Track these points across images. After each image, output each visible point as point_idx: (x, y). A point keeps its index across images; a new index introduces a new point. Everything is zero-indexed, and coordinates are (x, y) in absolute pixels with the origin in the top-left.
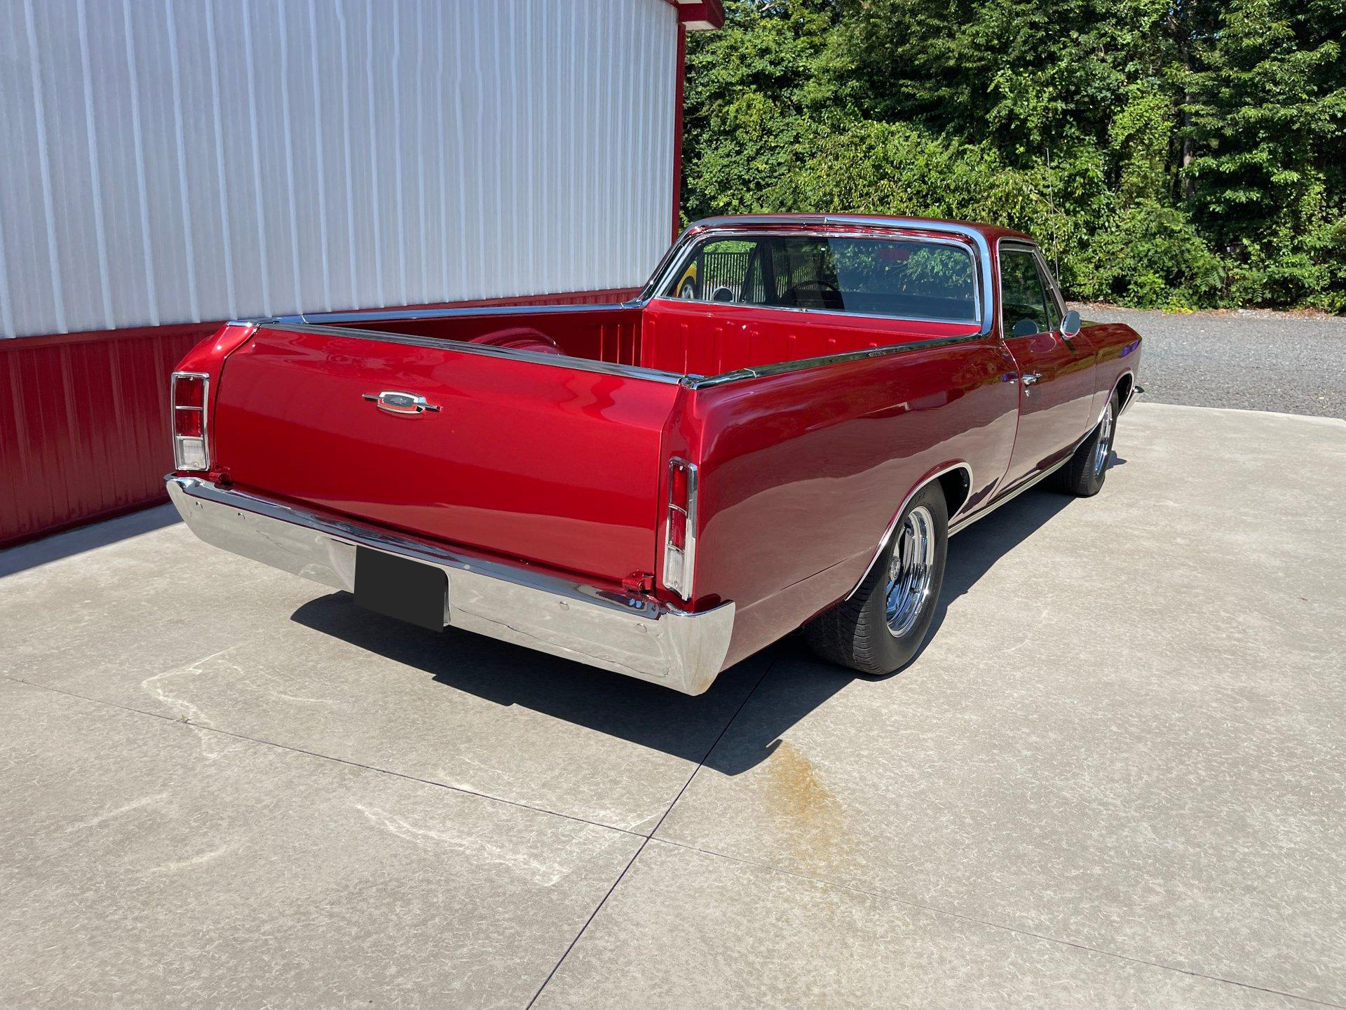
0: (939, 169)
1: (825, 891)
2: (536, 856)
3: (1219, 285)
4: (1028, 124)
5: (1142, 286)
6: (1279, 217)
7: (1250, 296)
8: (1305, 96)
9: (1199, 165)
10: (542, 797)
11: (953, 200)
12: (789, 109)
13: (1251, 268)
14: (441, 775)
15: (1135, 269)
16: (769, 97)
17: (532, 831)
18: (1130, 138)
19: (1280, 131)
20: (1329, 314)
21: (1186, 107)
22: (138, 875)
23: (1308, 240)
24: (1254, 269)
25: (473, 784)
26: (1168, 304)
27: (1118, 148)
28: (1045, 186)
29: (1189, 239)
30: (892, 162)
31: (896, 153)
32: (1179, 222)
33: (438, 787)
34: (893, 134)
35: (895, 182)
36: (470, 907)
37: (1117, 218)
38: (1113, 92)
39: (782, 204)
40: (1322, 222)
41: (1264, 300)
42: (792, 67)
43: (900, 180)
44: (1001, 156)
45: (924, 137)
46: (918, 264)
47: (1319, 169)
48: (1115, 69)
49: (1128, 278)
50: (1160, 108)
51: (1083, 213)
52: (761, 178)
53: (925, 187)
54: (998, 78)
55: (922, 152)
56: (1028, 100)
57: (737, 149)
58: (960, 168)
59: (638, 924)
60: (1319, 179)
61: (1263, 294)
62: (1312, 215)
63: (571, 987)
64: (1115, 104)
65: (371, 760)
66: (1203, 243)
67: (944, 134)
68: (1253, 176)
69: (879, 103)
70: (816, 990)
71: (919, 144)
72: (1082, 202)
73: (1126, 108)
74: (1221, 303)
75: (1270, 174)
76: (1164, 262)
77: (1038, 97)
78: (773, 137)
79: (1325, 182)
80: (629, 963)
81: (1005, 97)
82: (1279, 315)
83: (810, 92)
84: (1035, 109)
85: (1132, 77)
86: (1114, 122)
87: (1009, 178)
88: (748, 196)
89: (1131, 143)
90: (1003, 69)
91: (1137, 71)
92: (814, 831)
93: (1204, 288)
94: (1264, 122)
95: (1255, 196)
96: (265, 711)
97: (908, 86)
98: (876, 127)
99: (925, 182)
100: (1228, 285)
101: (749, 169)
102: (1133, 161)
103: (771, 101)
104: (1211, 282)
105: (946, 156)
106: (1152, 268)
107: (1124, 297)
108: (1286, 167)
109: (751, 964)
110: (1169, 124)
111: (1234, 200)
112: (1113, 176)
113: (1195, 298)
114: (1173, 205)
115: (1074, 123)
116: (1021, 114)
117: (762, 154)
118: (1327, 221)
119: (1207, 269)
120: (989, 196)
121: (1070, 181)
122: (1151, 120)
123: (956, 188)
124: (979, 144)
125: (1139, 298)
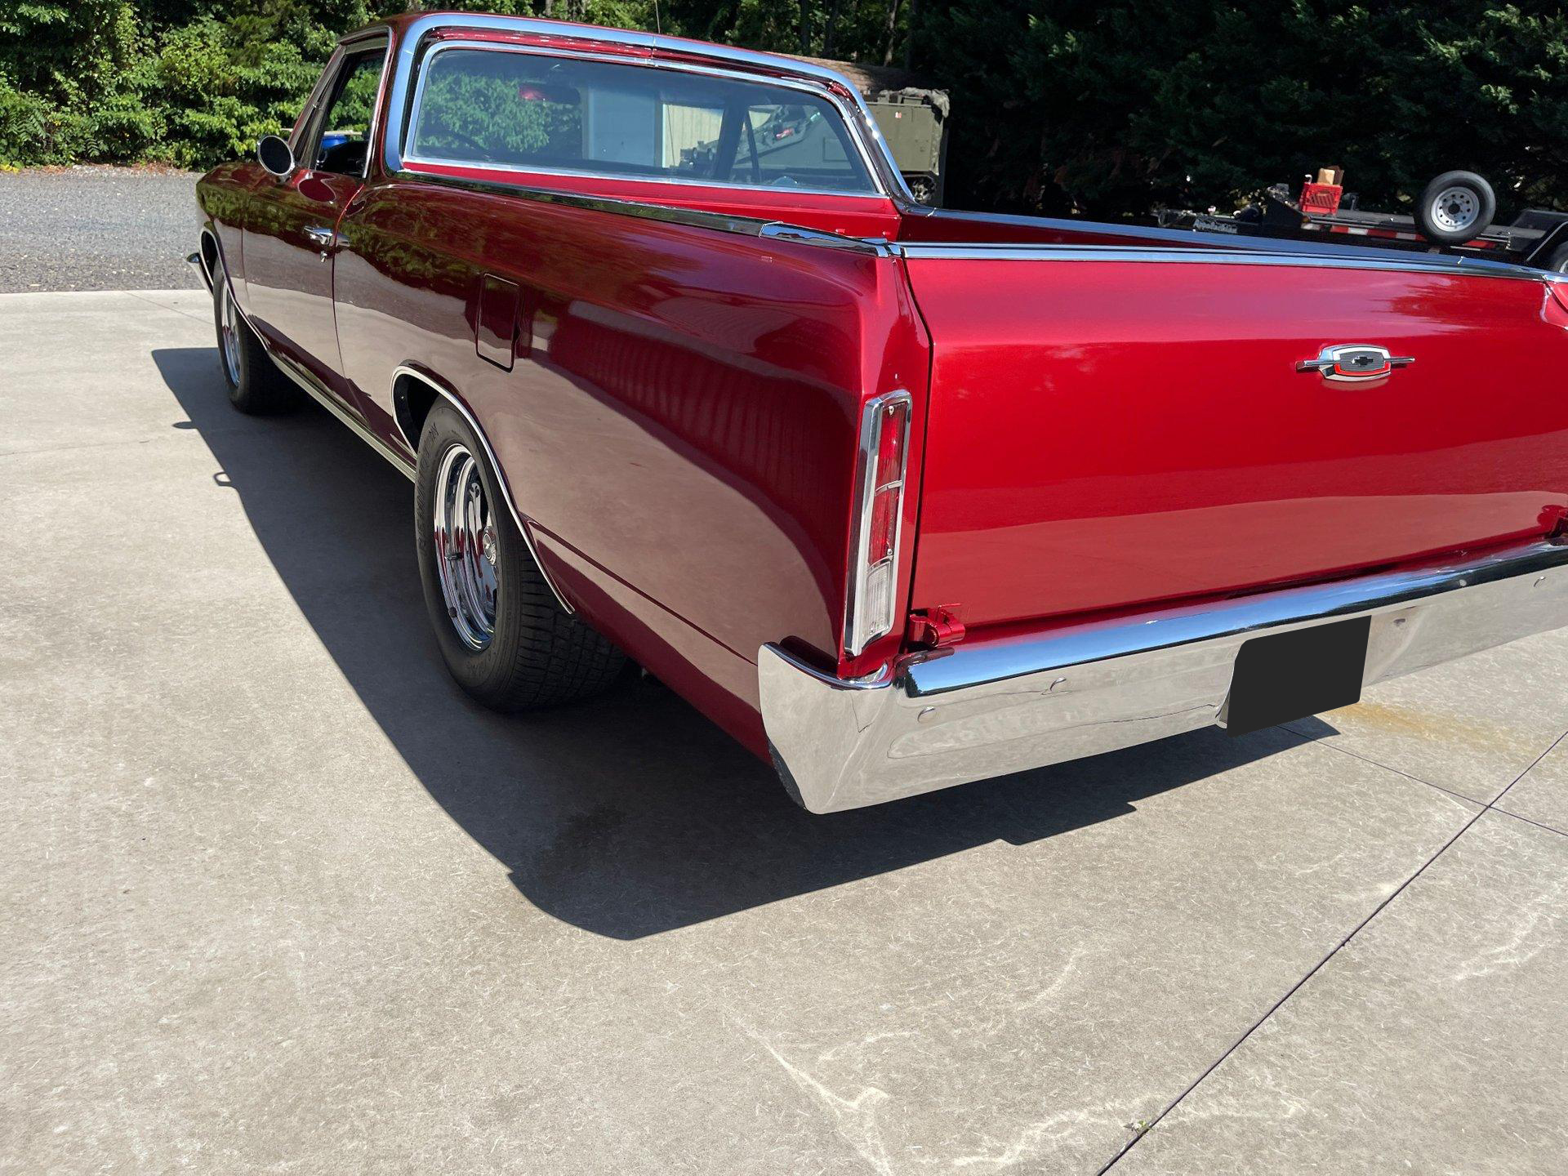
3: (42, 134)
6: (92, 46)
7: (80, 150)
13: (72, 112)
20: (182, 170)
23: (132, 76)
24: (76, 113)
40: (140, 55)
41: (102, 153)
61: (98, 145)
74: (47, 158)
79: (136, 4)
82: (126, 172)
93: (24, 138)
95: (62, 15)
104: (31, 129)
111: (37, 20)
113: (15, 151)
118: (145, 54)
119: (21, 111)
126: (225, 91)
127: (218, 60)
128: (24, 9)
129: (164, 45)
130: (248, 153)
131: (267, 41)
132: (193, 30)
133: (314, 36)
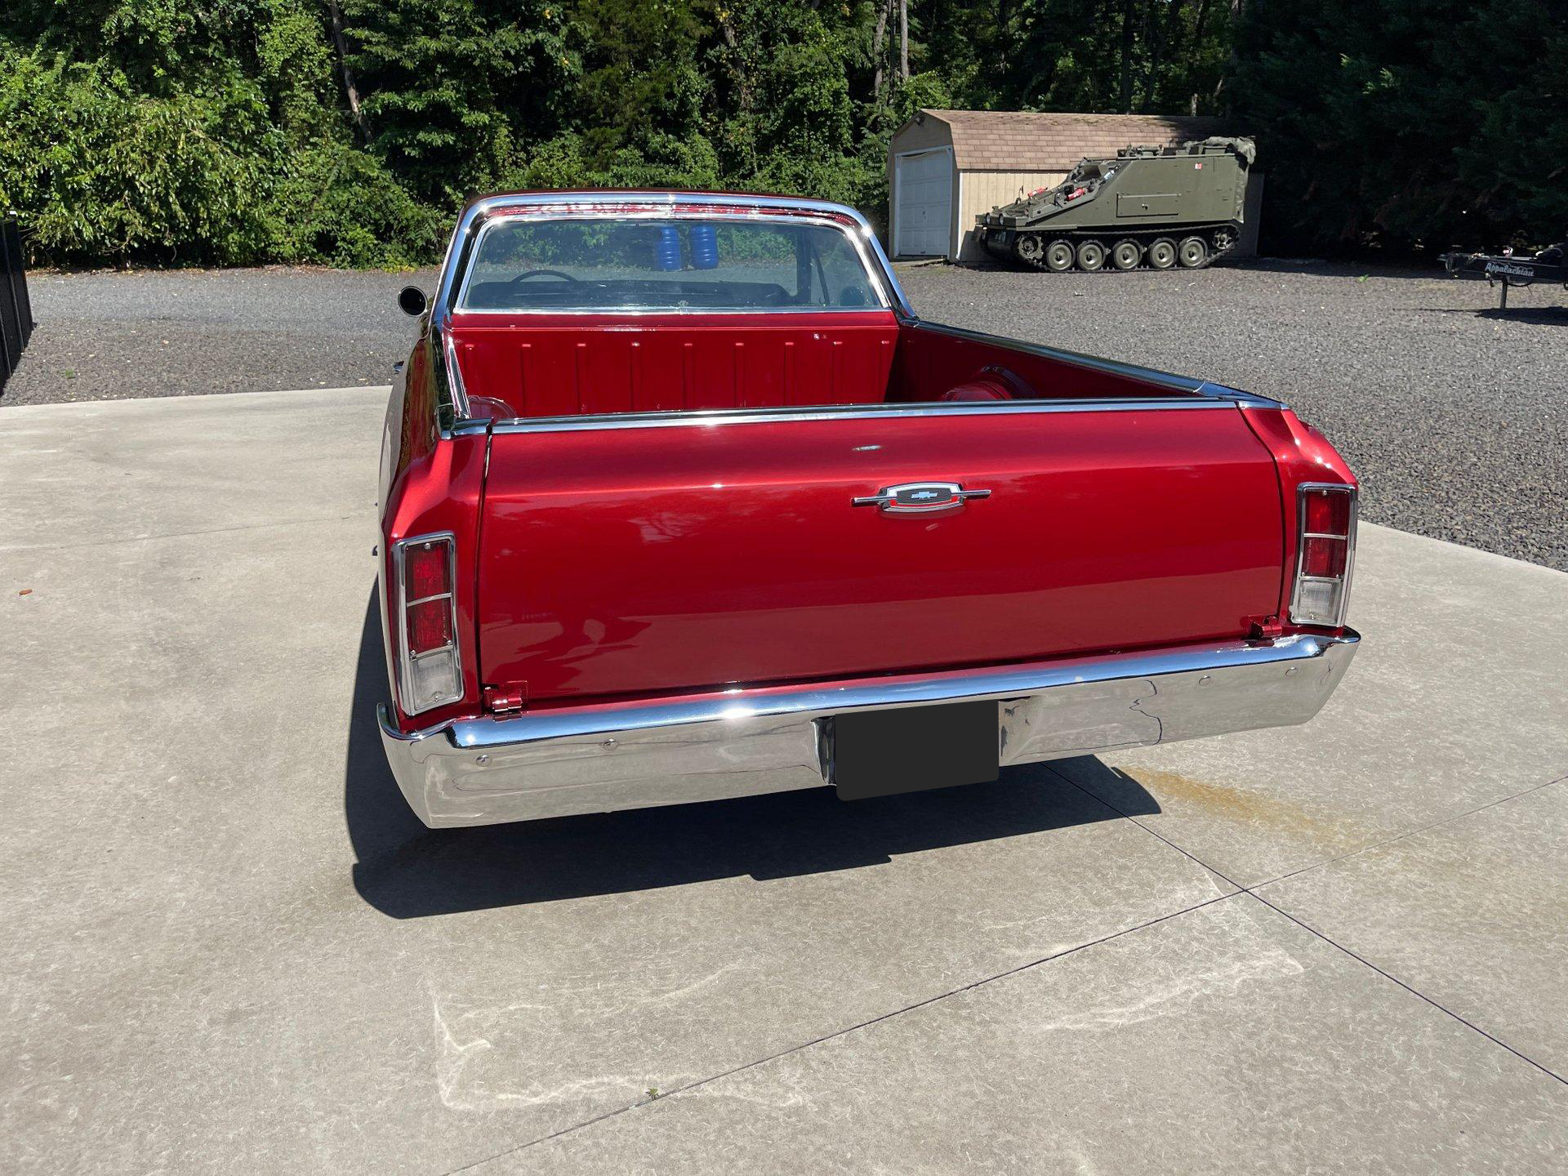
0: (47, 95)
3: (434, 238)
4: (161, 40)
5: (353, 242)
6: (475, 162)
15: (338, 223)
18: (286, 64)
19: (458, 65)
21: (351, 32)
26: (386, 261)
27: (277, 75)
29: (388, 187)
32: (373, 167)
37: (294, 162)
40: (514, 167)
44: (129, 79)
46: (55, 226)
47: (501, 110)
49: (333, 234)
50: (311, 30)
53: (35, 119)
60: (503, 121)
62: (505, 159)
64: (257, 21)
66: (405, 192)
67: (38, 47)
68: (439, 115)
73: (272, 28)
75: (461, 115)
76: (370, 214)
79: (510, 124)
84: (163, 20)
86: (262, 43)
87: (150, 111)
89: (289, 71)
93: (420, 243)
94: (443, 57)
95: (450, 139)
99: (32, 114)
100: (439, 237)
102: (295, 92)
104: (426, 235)
105: (51, 76)
106: (358, 221)
107: (333, 257)
108: (474, 108)
110: (325, 49)
111: (430, 143)
112: (277, 110)
113: (413, 254)
114: (359, 147)
116: (148, 26)
118: (517, 166)
119: (418, 220)
120: (134, 131)
121: (229, 113)
122: (306, 44)
123: (80, 122)
124: (95, 61)
125: (352, 256)
127: (576, 167)
128: (421, 136)
129: (533, 157)
130: (597, 246)
131: (617, 148)
132: (557, 142)
133: (656, 140)
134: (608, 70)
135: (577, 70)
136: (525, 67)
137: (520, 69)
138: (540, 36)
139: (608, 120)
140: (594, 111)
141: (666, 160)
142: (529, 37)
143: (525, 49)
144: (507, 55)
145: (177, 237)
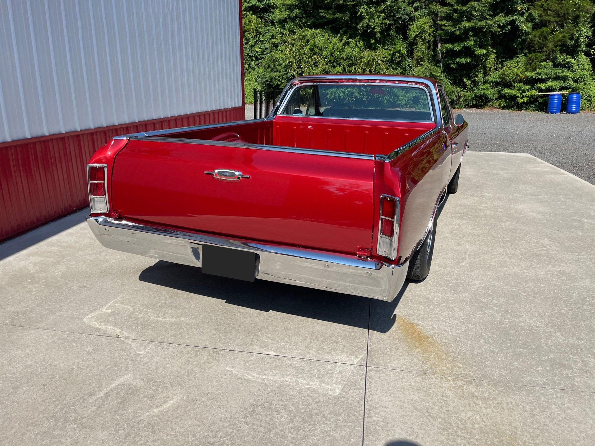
0: (339, 50)
1: (453, 381)
2: (323, 382)
3: (455, 99)
4: (375, 30)
6: (478, 69)
7: (467, 103)
8: (488, 17)
9: (446, 47)
10: (308, 353)
11: (345, 64)
12: (268, 23)
13: (467, 91)
14: (257, 349)
16: (259, 17)
17: (314, 370)
18: (416, 36)
19: (477, 31)
20: (499, 109)
21: (440, 22)
22: (141, 418)
23: (489, 78)
24: (469, 92)
25: (273, 351)
27: (412, 40)
28: (383, 58)
30: (318, 48)
31: (319, 43)
32: (438, 72)
33: (259, 355)
34: (317, 34)
35: (320, 56)
36: (308, 410)
37: (413, 71)
38: (409, 16)
39: (269, 67)
40: (495, 71)
41: (473, 104)
42: (268, 3)
43: (322, 55)
44: (364, 44)
45: (331, 36)
46: (332, 93)
47: (493, 48)
48: (409, 6)
49: (419, 97)
50: (428, 23)
51: (399, 69)
52: (258, 55)
53: (333, 58)
54: (362, 10)
55: (330, 43)
56: (374, 19)
57: (246, 41)
58: (347, 49)
59: (386, 407)
60: (493, 52)
61: (473, 102)
62: (491, 68)
63: (375, 441)
64: (409, 21)
65: (220, 345)
66: (448, 81)
67: (339, 35)
68: (467, 52)
69: (309, 20)
70: (476, 426)
71: (329, 39)
72: (399, 64)
73: (414, 23)
74: (456, 106)
75: (475, 51)
77: (378, 18)
78: (261, 36)
79: (496, 53)
80: (393, 426)
81: (365, 18)
82: (479, 111)
83: (277, 15)
84: (377, 23)
85: (416, 9)
86: (410, 29)
87: (368, 54)
88: (252, 63)
89: (417, 38)
90: (363, 5)
91: (418, 6)
92: (433, 354)
93: (450, 100)
94: (472, 29)
95: (469, 60)
96: (154, 327)
97: (322, 13)
98: (310, 32)
99: (333, 56)
100: (459, 99)
101: (252, 51)
102: (418, 46)
103: (259, 19)
104: (452, 97)
105: (341, 44)
107: (418, 105)
108: (480, 48)
109: (443, 418)
110: (432, 30)
111: (460, 63)
112: (411, 53)
114: (435, 65)
115: (394, 30)
116: (372, 26)
117: (257, 44)
119: (450, 92)
120: (361, 62)
121: (393, 55)
122: (425, 28)
123: (346, 59)
124: (355, 39)
125: (424, 105)
126: (521, 81)
127: (521, 70)
129: (504, 66)
130: (523, 103)
131: (541, 62)
132: (515, 60)
133: (561, 58)
134: (544, 29)
135: (530, 30)
136: (506, 30)
137: (504, 31)
138: (514, 17)
139: (540, 50)
140: (534, 47)
141: (564, 66)
142: (510, 18)
143: (507, 23)
144: (499, 26)
145: (368, 97)
